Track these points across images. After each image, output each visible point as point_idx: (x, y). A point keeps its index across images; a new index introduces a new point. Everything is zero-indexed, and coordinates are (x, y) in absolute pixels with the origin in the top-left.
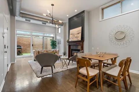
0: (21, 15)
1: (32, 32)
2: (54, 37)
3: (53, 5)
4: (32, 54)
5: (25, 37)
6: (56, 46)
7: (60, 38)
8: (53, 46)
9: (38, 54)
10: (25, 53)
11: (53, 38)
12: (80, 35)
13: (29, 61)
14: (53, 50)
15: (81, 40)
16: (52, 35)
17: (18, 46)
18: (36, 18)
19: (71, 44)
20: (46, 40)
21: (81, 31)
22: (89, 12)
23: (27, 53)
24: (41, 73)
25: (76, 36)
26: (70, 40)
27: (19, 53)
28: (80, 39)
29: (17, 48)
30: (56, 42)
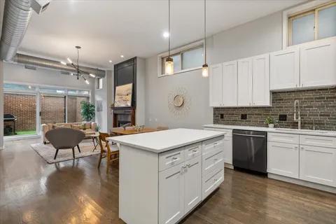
0: (17, 58)
1: (39, 86)
2: (90, 97)
3: (78, 47)
4: (39, 131)
6: (93, 114)
7: (101, 99)
8: (87, 115)
9: (51, 129)
11: (88, 98)
12: (130, 97)
13: (34, 145)
14: (85, 122)
15: (132, 105)
16: (86, 93)
17: (5, 116)
18: (47, 64)
19: (117, 112)
20: (74, 101)
21: (131, 91)
22: (145, 60)
23: (28, 130)
24: (55, 159)
25: (124, 97)
26: (116, 106)
27: (8, 131)
28: (129, 104)
29: (5, 121)
30: (93, 106)
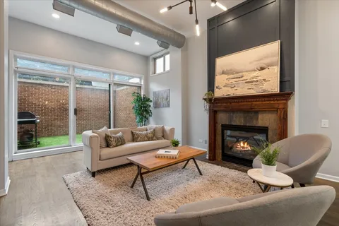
1: (74, 67)
2: (143, 87)
5: (49, 85)
10: (49, 136)
11: (139, 88)
12: (273, 72)
17: (21, 115)
19: (221, 106)
26: (219, 94)
27: (27, 139)
28: (273, 87)
30: (148, 100)
